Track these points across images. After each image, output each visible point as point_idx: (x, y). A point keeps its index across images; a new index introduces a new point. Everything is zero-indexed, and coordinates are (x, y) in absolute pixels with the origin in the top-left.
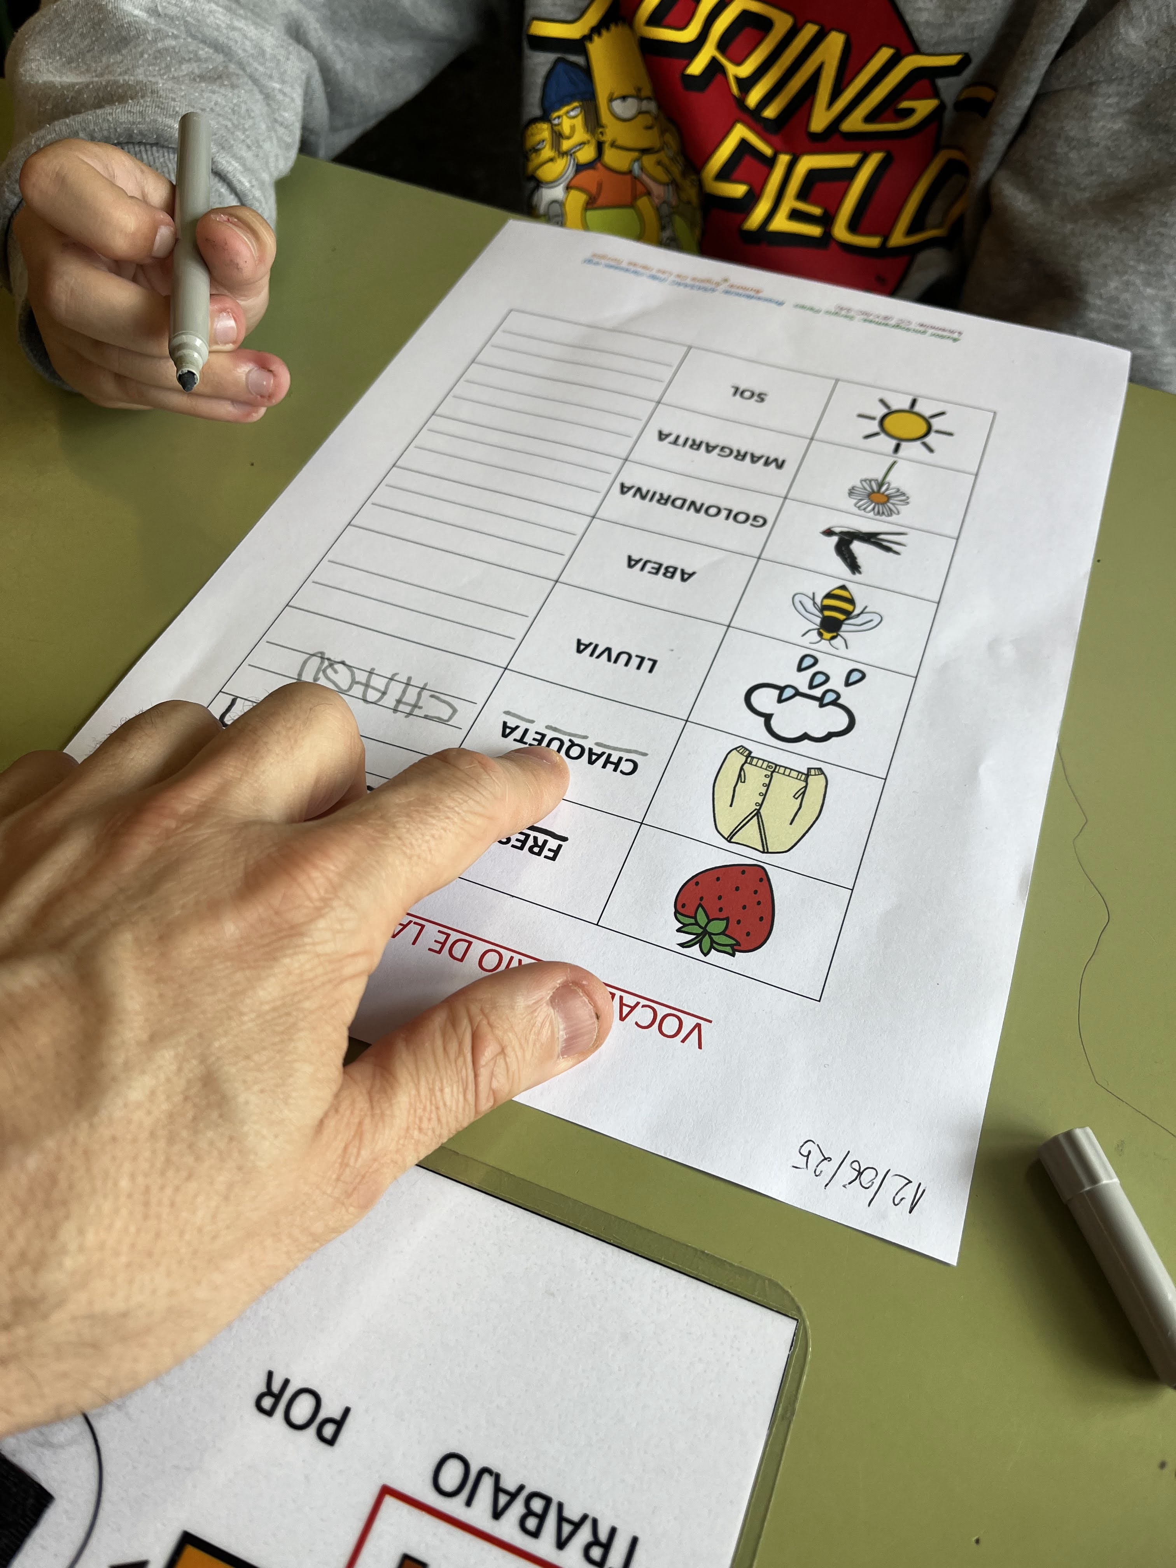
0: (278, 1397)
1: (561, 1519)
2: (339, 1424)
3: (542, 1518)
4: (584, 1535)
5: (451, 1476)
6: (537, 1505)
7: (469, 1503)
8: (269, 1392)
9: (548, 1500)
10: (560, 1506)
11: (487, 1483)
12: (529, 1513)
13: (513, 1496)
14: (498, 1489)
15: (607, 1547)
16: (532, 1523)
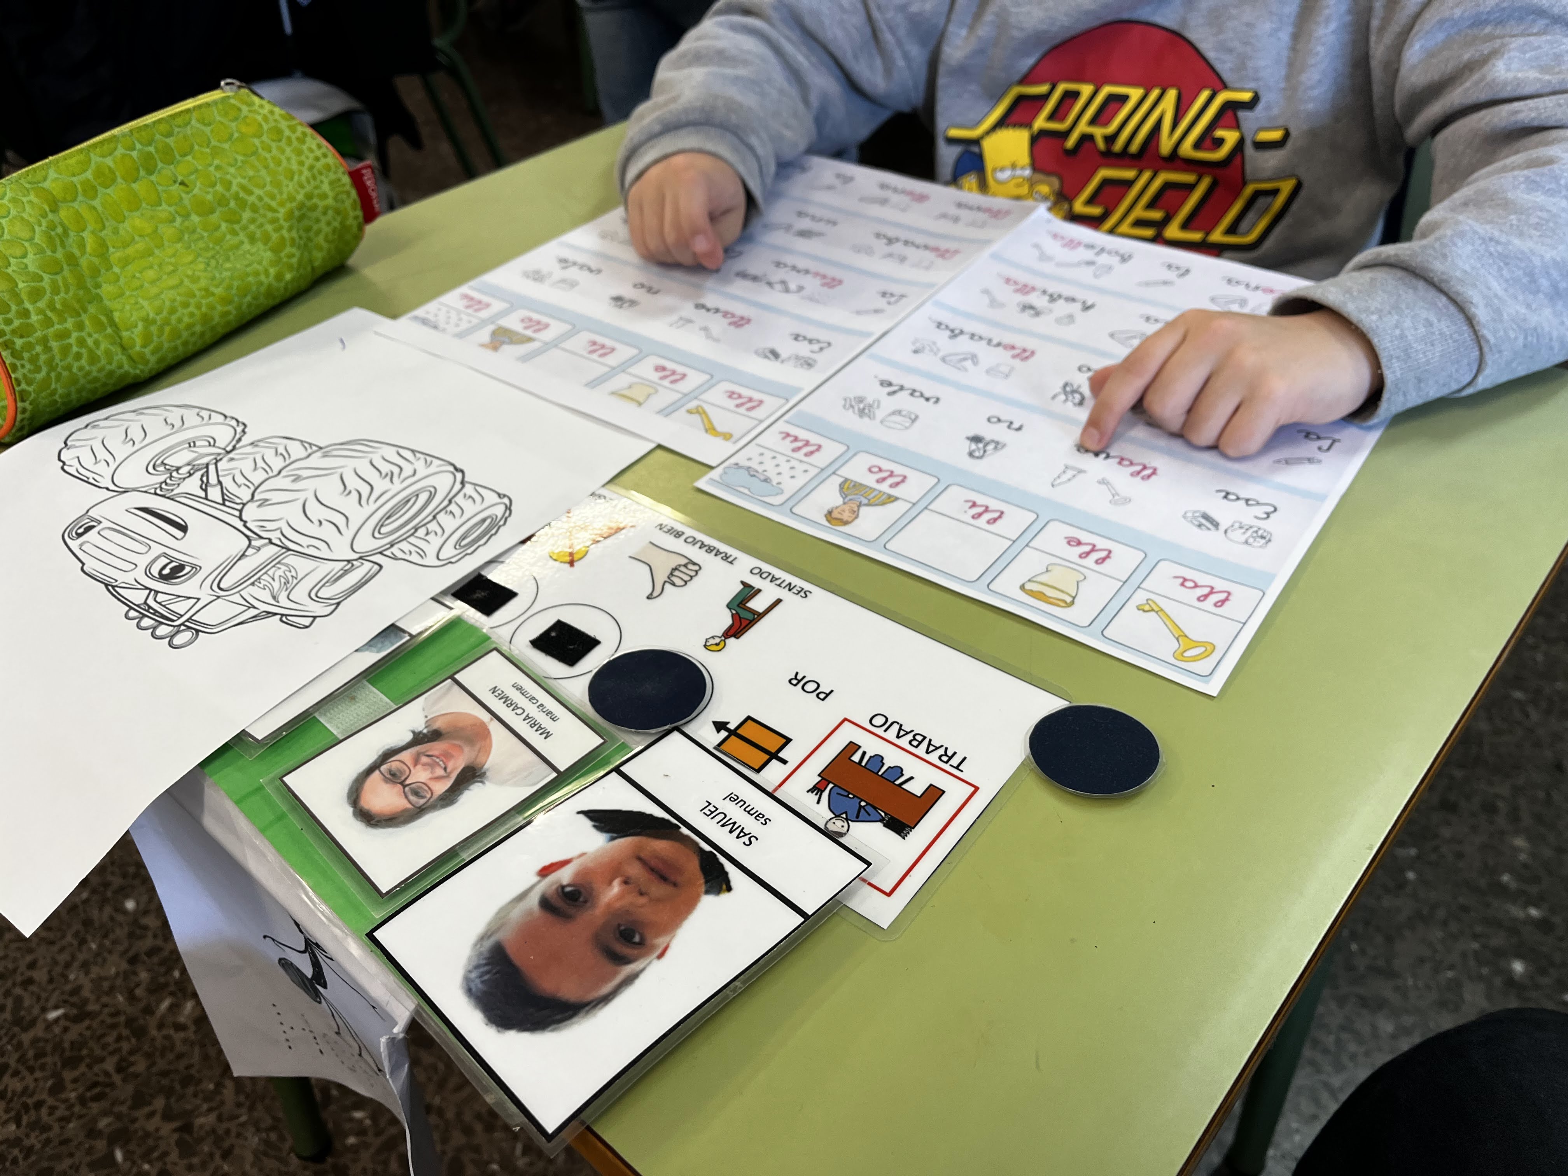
0: (799, 681)
1: (930, 744)
2: (827, 695)
3: (920, 743)
4: (941, 751)
5: (879, 721)
6: (919, 738)
7: (885, 731)
8: (796, 678)
9: (925, 738)
10: (930, 740)
11: (896, 727)
12: (914, 739)
13: (907, 733)
14: (900, 729)
15: (950, 758)
16: (915, 743)
